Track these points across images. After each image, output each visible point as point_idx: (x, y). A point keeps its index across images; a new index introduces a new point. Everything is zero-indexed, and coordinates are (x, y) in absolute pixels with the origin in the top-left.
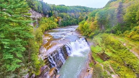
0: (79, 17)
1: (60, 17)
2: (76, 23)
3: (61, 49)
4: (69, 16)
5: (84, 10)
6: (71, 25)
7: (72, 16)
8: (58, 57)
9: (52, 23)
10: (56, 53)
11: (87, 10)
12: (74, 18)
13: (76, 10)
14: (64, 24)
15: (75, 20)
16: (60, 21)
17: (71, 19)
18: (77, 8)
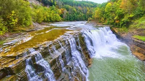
0: (87, 12)
1: (64, 9)
2: (84, 18)
3: (76, 38)
4: (75, 10)
5: (92, 5)
6: (78, 20)
7: (79, 10)
8: (70, 60)
9: (55, 14)
10: (63, 49)
11: (95, 5)
12: (82, 13)
13: (83, 4)
14: (70, 18)
15: (83, 14)
16: (65, 14)
17: (78, 14)
18: (84, 3)
